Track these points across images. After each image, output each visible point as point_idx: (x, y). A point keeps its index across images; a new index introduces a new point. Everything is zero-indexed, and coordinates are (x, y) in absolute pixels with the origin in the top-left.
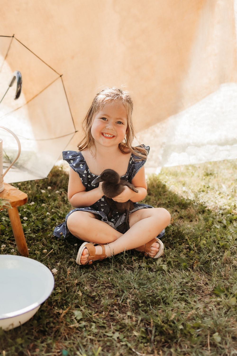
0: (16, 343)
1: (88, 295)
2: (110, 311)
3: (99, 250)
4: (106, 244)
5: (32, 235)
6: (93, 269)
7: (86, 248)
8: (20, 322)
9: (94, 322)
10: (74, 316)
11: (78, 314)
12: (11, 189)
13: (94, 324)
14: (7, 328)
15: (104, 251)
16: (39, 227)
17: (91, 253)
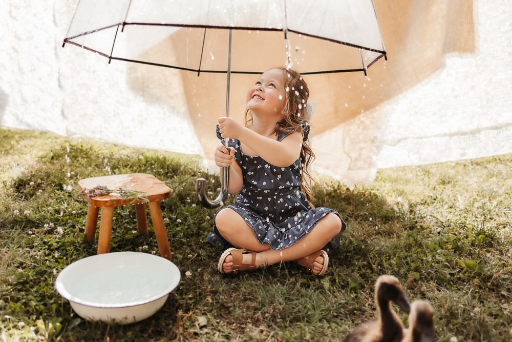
0: (127, 336)
1: (222, 305)
2: (243, 324)
3: (247, 258)
4: (258, 252)
5: (183, 240)
6: (239, 278)
7: (230, 254)
8: (134, 317)
9: (219, 331)
10: (198, 321)
11: (202, 320)
12: (156, 183)
13: (218, 333)
14: (121, 322)
15: (254, 260)
16: (193, 232)
17: (235, 261)
